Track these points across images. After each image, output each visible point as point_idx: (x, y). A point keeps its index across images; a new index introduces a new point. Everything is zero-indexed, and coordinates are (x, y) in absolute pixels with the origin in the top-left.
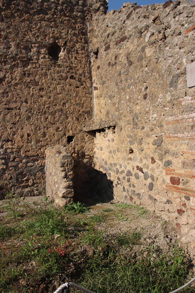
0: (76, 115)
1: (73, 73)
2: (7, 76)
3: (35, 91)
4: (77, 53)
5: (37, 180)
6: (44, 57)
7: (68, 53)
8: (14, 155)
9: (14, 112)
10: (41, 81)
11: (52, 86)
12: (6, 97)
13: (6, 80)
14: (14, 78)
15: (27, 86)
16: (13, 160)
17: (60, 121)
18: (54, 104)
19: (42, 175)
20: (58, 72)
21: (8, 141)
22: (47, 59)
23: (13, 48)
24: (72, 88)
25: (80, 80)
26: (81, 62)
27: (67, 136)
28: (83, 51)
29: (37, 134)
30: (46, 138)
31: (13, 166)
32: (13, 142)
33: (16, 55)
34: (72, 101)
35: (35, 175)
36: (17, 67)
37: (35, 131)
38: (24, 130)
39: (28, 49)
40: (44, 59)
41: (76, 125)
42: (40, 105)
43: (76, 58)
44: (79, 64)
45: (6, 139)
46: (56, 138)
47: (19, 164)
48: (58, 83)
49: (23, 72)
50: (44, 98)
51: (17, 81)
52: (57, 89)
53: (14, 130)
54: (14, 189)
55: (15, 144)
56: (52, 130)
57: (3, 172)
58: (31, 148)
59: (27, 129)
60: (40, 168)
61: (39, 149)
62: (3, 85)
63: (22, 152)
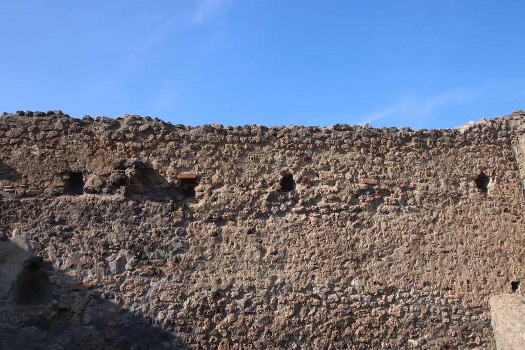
0: (517, 255)
1: (506, 205)
2: (440, 216)
3: (469, 229)
4: (508, 182)
5: (485, 337)
6: (474, 191)
7: (498, 183)
8: (456, 306)
9: (450, 255)
10: (473, 218)
11: (487, 223)
12: (442, 239)
13: (440, 220)
14: (446, 217)
15: (461, 224)
16: (456, 313)
17: (500, 264)
18: (491, 243)
19: (490, 331)
20: (491, 206)
21: (447, 289)
22: (478, 193)
23: (443, 185)
24: (508, 223)
25: (515, 214)
26: (514, 192)
27: (510, 282)
28: (514, 179)
29: (477, 280)
30: (487, 284)
31: (456, 320)
32: (453, 291)
33: (447, 192)
34: (510, 239)
35: (482, 332)
36: (449, 205)
37: (474, 277)
38: (462, 276)
39: (456, 184)
40: (473, 193)
41: (519, 267)
42: (476, 245)
43: (508, 188)
44: (512, 194)
45: (446, 287)
46: (498, 284)
47: (462, 317)
48: (493, 218)
49: (455, 209)
50: (479, 237)
51: (450, 220)
52: (491, 226)
53: (452, 276)
54: (461, 348)
55: (455, 293)
56: (492, 275)
57: (447, 327)
58: (472, 298)
59: (466, 275)
60: (486, 322)
61: (481, 299)
62: (437, 226)
63: (463, 302)
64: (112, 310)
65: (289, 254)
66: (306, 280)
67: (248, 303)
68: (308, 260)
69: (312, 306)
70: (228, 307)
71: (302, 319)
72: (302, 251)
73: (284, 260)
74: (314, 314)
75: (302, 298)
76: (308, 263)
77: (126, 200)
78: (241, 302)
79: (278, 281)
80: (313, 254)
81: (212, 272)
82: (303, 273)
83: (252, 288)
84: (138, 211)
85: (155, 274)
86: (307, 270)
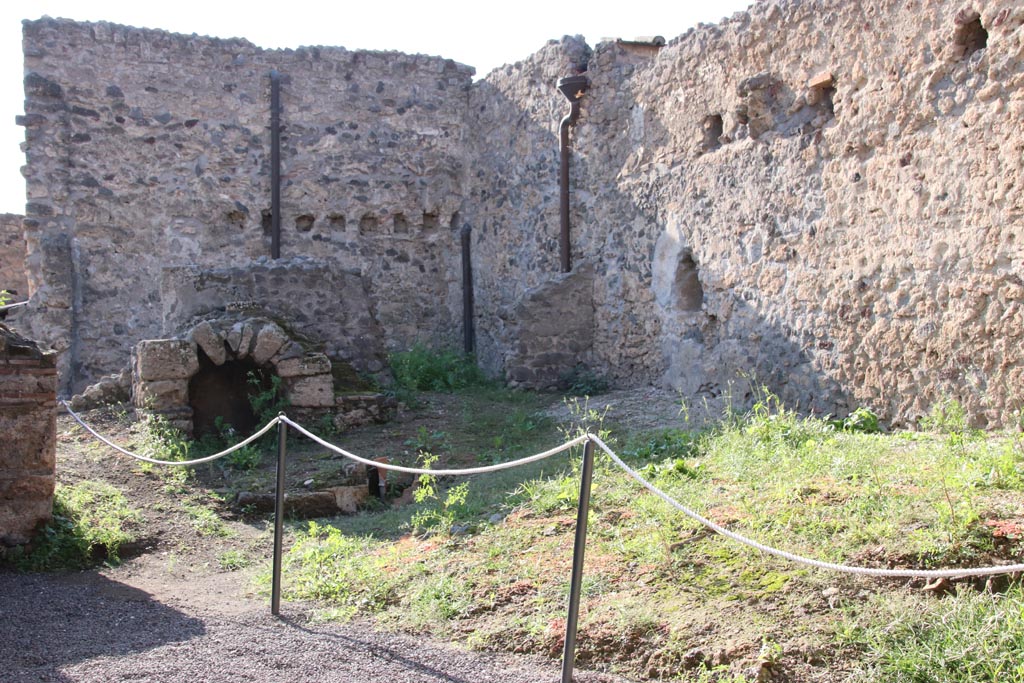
64: (750, 316)
65: (967, 194)
66: (996, 245)
67: (903, 298)
68: (1000, 203)
69: (1009, 300)
70: (877, 307)
71: (987, 328)
72: (990, 184)
73: (959, 209)
74: (1011, 317)
75: (988, 284)
76: (1000, 208)
77: (755, 144)
78: (893, 297)
79: (948, 253)
80: (1010, 186)
81: (855, 247)
82: (992, 231)
83: (908, 270)
84: (768, 159)
85: (788, 258)
86: (998, 225)
